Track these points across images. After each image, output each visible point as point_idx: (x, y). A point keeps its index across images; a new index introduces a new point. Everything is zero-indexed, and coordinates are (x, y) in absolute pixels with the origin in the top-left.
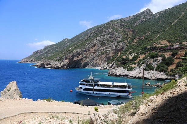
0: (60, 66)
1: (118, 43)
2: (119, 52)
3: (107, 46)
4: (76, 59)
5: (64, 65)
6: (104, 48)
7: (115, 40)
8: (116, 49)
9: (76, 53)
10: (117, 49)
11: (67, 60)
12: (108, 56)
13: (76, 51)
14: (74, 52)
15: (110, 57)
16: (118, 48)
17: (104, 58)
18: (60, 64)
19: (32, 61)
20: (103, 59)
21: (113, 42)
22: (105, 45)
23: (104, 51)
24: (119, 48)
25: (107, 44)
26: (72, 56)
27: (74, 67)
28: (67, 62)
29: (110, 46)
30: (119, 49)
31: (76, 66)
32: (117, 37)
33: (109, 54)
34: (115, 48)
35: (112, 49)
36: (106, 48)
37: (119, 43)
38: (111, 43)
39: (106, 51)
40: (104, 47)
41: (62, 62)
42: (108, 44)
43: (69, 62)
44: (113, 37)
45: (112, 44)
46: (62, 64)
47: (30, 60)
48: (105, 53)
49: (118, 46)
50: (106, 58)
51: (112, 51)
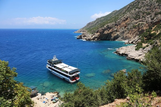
0: (92, 38)
1: (156, 15)
2: (156, 25)
3: (141, 20)
4: (106, 33)
5: (95, 38)
6: (138, 21)
7: (153, 12)
8: (151, 22)
9: (107, 27)
10: (153, 22)
11: (98, 34)
12: (140, 30)
13: (107, 25)
14: (105, 26)
15: (144, 30)
16: (155, 20)
17: (136, 31)
18: (92, 36)
19: (84, 31)
20: (134, 33)
21: (149, 14)
22: (139, 18)
23: (137, 24)
24: (156, 21)
25: (141, 17)
26: (102, 30)
27: (105, 39)
28: (98, 35)
29: (145, 19)
30: (155, 22)
31: (107, 39)
32: (155, 9)
33: (142, 27)
34: (150, 21)
35: (147, 22)
36: (140, 21)
37: (157, 15)
38: (147, 15)
39: (139, 24)
40: (137, 20)
41: (94, 35)
42: (143, 17)
43: (99, 35)
44: (150, 9)
45: (148, 16)
46: (93, 37)
47: (83, 31)
48: (137, 27)
49: (155, 19)
50: (138, 31)
51: (147, 25)
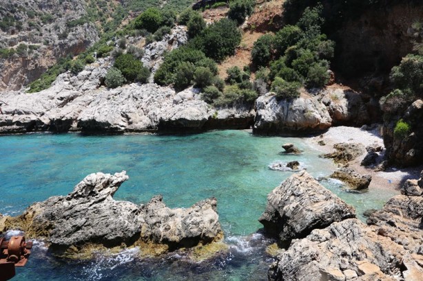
1: (70, 25)
2: (75, 55)
3: (26, 33)
6: (15, 36)
7: (60, 16)
8: (61, 45)
10: (66, 44)
12: (31, 67)
15: (42, 68)
16: (71, 40)
17: (16, 71)
20: (11, 75)
21: (51, 21)
22: (19, 28)
23: (15, 47)
24: (73, 42)
25: (25, 25)
29: (41, 35)
30: (73, 45)
32: (65, 8)
33: (36, 57)
34: (57, 42)
35: (47, 43)
36: (25, 39)
37: (73, 26)
38: (44, 23)
39: (23, 47)
40: (13, 33)
42: (31, 25)
44: (50, 7)
45: (50, 26)
48: (16, 54)
49: (70, 35)
50: (26, 71)
51: (50, 52)
